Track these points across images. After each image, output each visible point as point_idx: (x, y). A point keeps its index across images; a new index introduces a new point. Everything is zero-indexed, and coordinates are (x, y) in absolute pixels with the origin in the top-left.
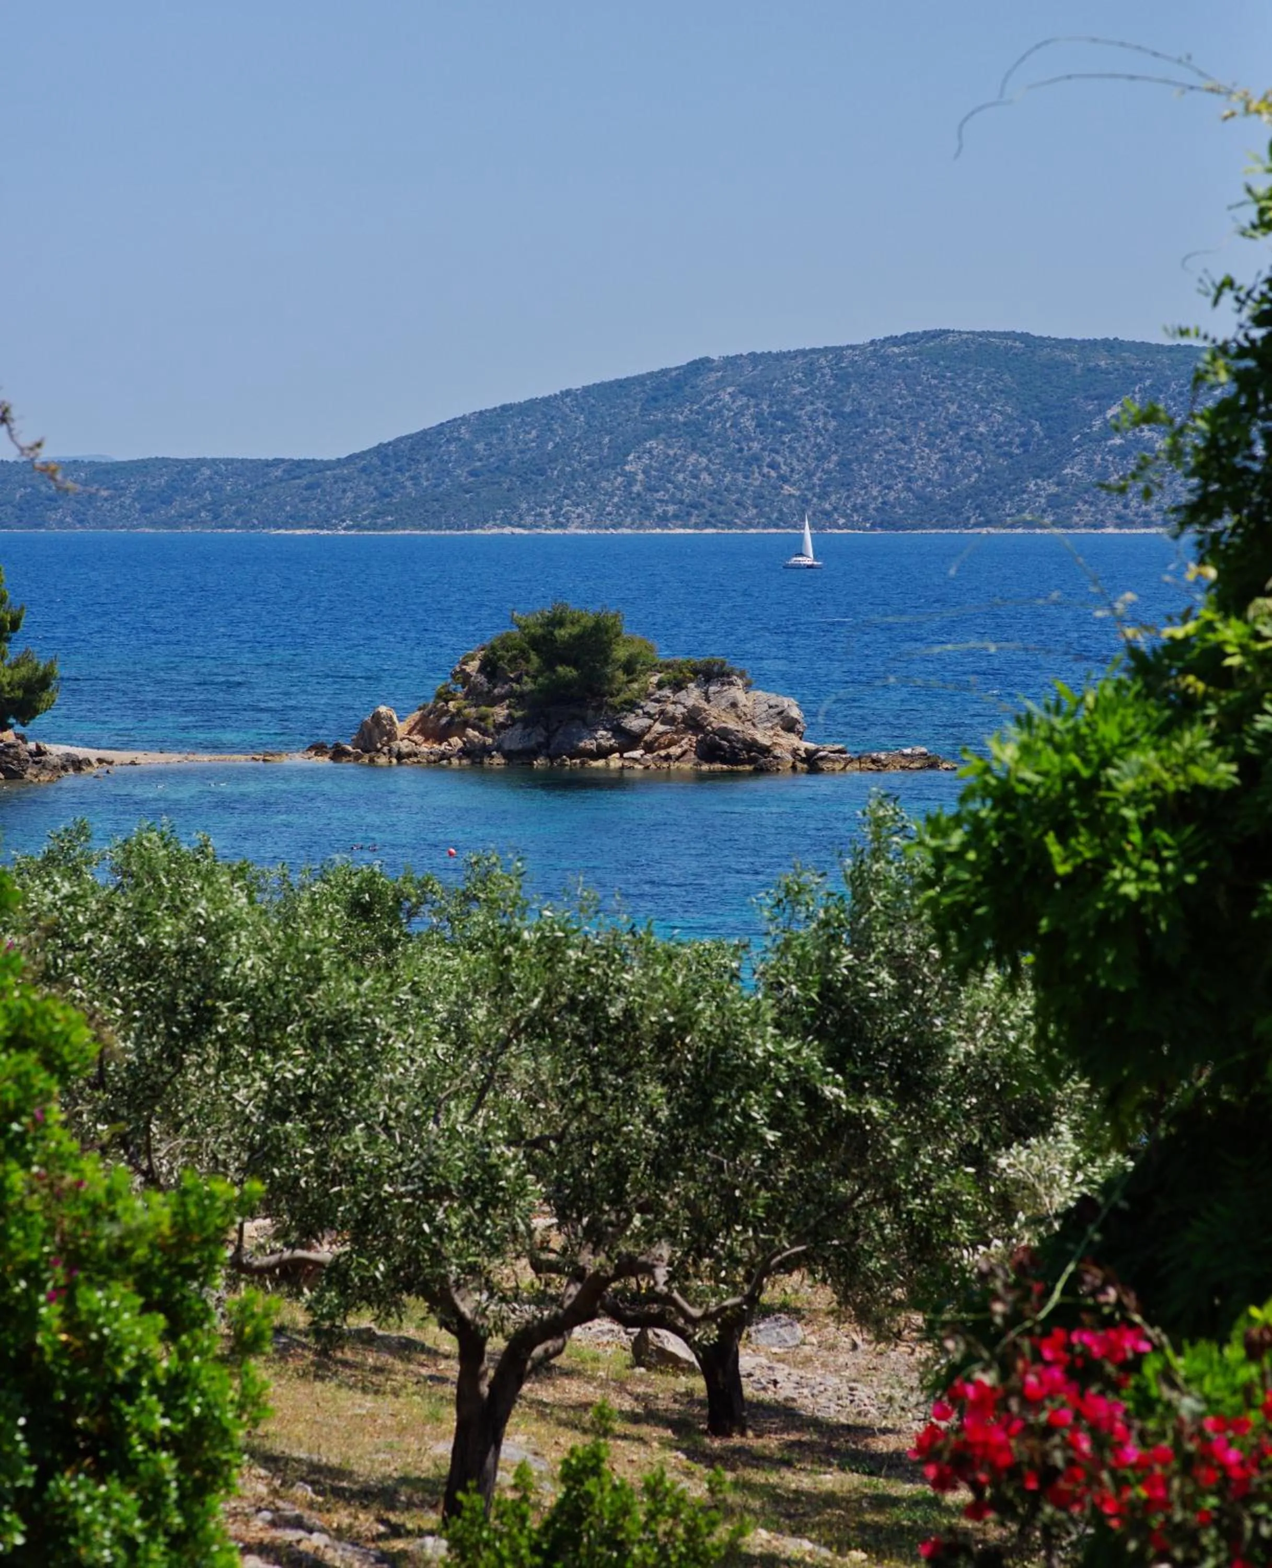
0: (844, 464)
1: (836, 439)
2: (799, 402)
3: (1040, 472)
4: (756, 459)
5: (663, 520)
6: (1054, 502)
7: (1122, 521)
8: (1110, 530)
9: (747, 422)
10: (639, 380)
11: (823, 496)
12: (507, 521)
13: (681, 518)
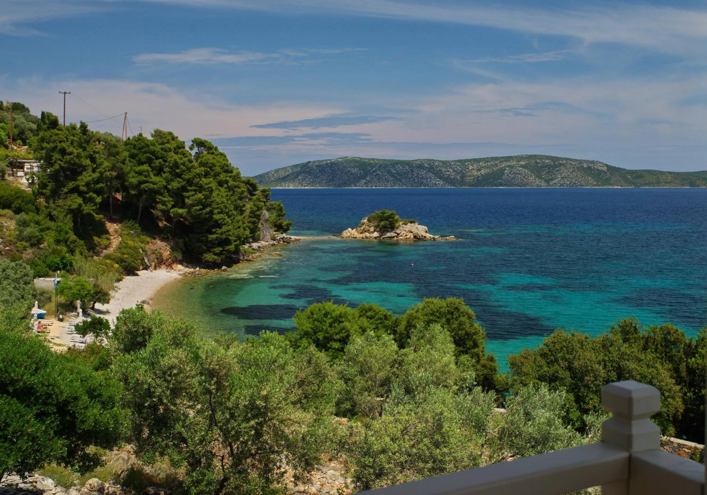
0: (333, 177)
1: (331, 173)
2: (325, 168)
3: (363, 179)
4: (319, 177)
5: (305, 186)
6: (365, 183)
7: (376, 186)
8: (374, 188)
9: (317, 171)
10: (300, 164)
11: (329, 182)
12: (280, 186)
13: (307, 186)
